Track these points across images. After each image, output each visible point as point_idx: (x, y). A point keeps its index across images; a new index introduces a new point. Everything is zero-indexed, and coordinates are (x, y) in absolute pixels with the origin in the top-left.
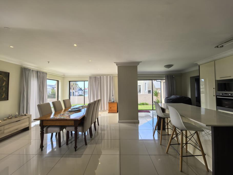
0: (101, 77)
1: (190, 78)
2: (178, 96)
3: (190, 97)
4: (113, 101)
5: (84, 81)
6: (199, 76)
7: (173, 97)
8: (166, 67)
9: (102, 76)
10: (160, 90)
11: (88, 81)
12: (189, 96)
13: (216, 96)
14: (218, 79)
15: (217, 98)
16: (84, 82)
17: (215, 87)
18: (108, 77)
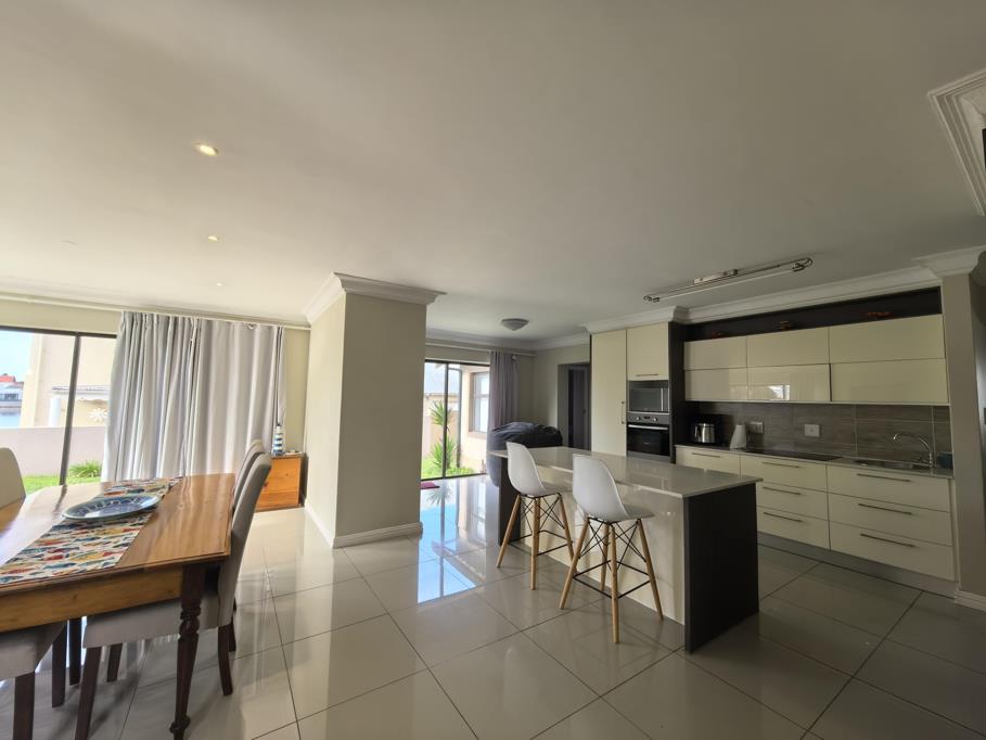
0: (209, 323)
1: (556, 368)
2: (530, 425)
3: (556, 426)
4: (277, 448)
5: (78, 335)
6: (588, 366)
7: (514, 427)
8: (506, 325)
9: (216, 322)
10: (457, 400)
11: (114, 336)
12: (554, 423)
13: (628, 423)
14: (633, 378)
15: (629, 430)
16: (73, 338)
17: (625, 400)
18: (258, 330)
